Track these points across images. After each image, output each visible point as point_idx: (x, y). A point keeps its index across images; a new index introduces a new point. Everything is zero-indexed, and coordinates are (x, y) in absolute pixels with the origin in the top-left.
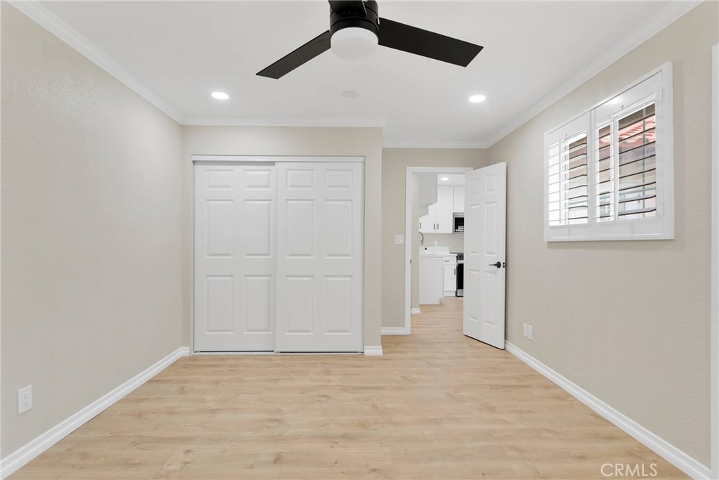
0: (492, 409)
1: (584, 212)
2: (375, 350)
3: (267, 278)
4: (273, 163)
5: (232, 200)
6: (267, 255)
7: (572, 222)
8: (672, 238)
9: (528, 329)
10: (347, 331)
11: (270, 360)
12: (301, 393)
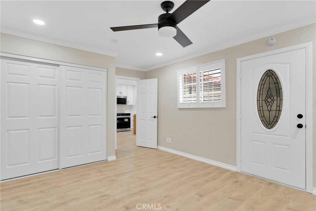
0: (175, 168)
1: (195, 99)
2: (112, 158)
3: (54, 129)
4: (58, 65)
5: (28, 84)
6: (54, 116)
7: (185, 102)
8: (225, 107)
9: (169, 140)
10: (100, 151)
11: (60, 173)
12: (100, 182)
